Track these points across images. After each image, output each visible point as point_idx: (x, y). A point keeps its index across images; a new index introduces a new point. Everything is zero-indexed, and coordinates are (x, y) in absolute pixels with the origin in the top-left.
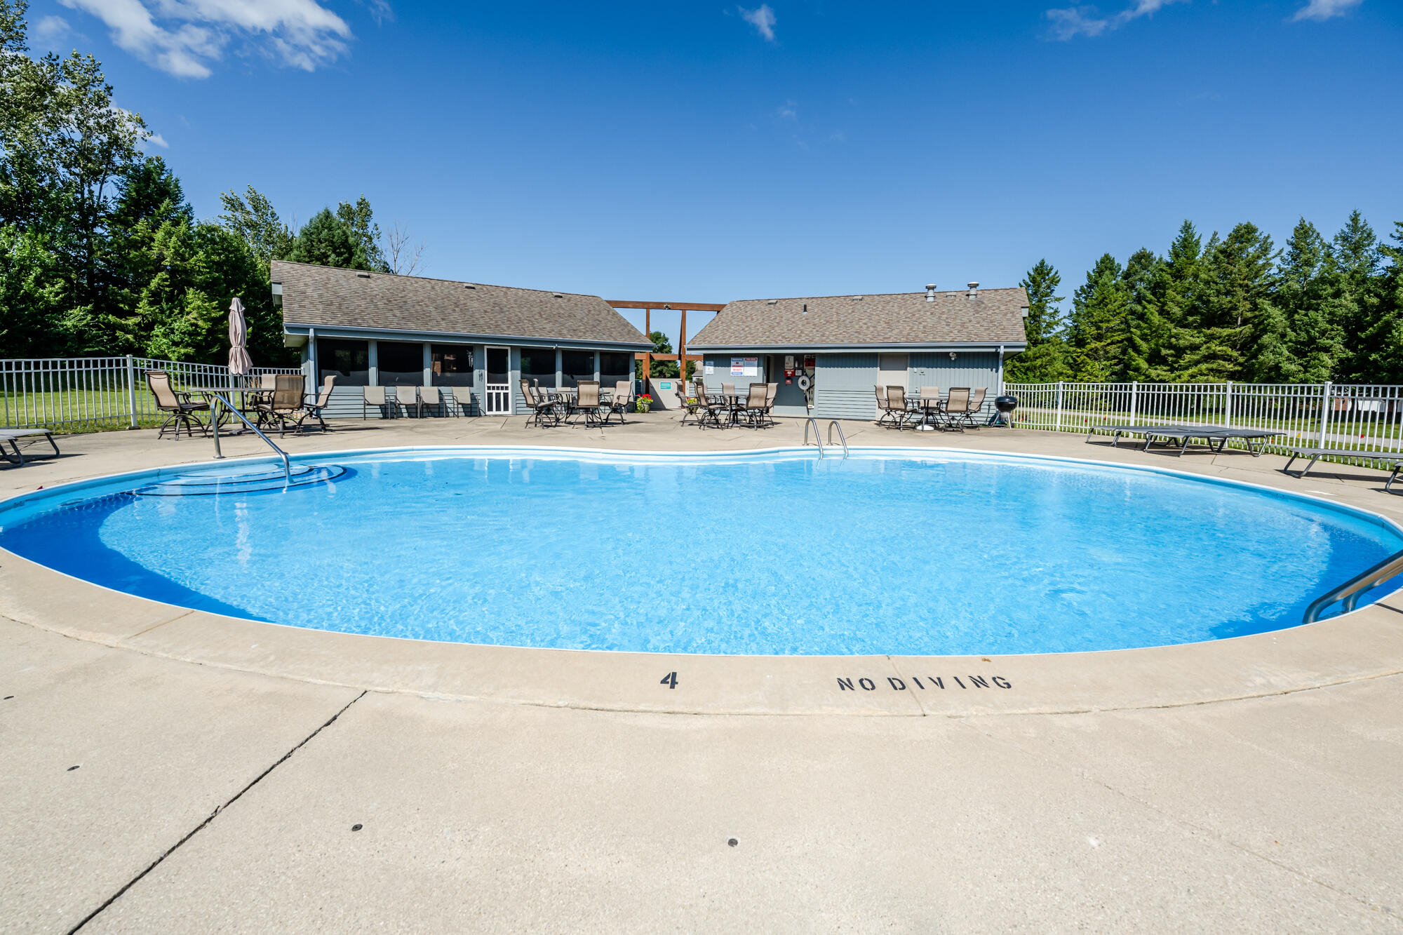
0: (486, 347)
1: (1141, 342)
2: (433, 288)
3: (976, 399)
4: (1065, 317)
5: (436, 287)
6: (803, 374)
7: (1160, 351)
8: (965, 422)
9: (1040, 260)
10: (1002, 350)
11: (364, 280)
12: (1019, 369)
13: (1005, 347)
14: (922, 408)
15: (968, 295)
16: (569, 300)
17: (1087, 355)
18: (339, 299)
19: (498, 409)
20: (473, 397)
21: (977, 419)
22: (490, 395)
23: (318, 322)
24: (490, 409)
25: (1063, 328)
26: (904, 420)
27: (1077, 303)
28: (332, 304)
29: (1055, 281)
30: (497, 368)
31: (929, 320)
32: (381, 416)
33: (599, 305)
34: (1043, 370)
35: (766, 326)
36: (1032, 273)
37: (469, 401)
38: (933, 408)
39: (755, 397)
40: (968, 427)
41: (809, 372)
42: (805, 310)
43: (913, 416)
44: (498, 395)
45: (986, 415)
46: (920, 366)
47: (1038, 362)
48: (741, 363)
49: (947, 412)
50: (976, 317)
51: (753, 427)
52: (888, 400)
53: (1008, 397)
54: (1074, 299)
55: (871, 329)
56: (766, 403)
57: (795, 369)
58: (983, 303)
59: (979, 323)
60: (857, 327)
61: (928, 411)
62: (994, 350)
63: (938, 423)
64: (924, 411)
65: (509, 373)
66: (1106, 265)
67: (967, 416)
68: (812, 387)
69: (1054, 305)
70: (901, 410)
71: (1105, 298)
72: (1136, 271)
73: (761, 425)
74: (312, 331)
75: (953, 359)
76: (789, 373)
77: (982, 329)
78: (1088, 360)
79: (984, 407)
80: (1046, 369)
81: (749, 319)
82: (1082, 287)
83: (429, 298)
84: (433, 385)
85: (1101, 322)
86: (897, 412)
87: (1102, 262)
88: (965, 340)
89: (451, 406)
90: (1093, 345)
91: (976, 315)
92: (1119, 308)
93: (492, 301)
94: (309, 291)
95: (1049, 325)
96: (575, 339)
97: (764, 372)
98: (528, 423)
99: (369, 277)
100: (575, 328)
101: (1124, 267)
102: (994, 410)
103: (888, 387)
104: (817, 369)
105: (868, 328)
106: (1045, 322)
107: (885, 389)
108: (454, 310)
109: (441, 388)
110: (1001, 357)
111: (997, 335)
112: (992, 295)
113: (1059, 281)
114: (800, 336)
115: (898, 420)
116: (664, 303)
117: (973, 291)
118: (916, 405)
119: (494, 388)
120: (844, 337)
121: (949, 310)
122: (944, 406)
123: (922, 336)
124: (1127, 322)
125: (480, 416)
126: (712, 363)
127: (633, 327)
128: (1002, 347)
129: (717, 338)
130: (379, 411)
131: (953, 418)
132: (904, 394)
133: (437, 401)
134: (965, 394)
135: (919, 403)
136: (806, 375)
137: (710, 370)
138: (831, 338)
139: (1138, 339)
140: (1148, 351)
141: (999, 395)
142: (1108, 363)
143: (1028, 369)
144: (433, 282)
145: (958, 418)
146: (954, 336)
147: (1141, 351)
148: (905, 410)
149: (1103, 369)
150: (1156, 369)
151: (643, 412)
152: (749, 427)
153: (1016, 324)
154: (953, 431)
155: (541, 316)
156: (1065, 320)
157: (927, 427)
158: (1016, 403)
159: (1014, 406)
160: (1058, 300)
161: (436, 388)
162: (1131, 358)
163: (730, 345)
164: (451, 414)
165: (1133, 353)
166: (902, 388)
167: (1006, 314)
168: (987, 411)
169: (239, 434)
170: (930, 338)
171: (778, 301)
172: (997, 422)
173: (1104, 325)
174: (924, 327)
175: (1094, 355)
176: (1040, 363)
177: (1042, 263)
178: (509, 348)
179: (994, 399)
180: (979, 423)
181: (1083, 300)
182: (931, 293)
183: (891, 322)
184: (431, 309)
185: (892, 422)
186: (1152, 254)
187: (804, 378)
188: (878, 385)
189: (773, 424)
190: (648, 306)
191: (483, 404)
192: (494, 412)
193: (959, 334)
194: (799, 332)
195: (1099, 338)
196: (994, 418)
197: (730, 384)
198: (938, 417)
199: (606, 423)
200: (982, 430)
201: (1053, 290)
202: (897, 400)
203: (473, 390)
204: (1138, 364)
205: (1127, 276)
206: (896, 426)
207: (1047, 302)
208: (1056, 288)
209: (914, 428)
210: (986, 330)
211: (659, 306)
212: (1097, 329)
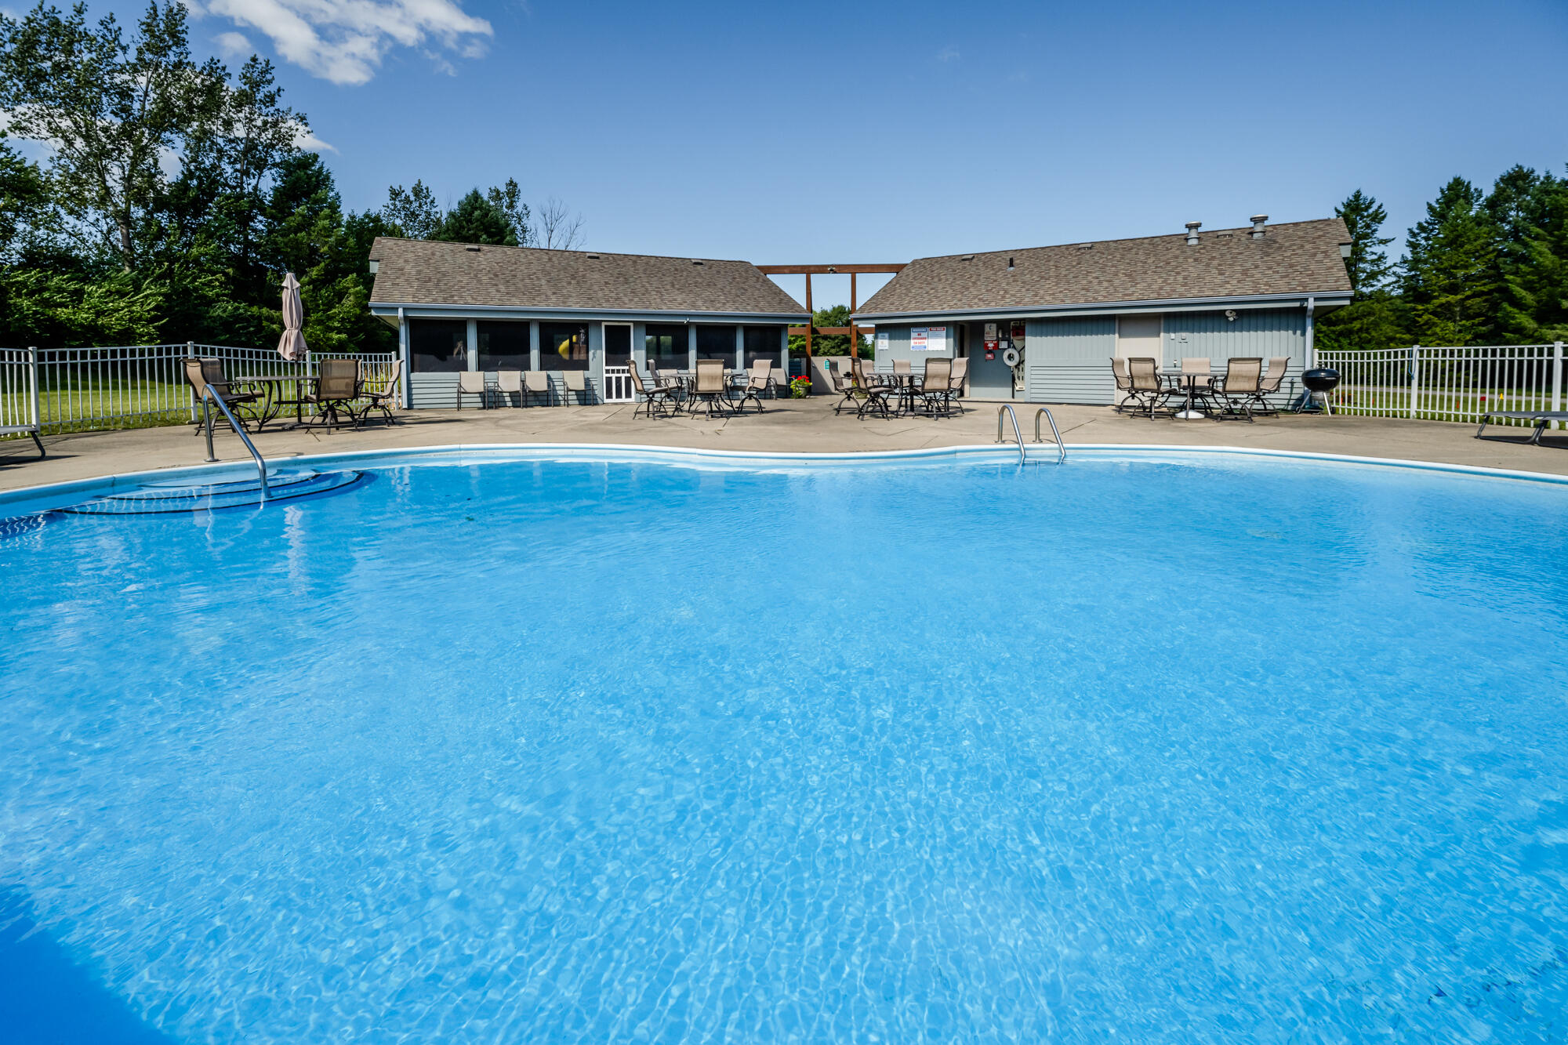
0: (603, 324)
1: (1524, 293)
2: (550, 259)
3: (1271, 374)
4: (1395, 265)
5: (554, 259)
6: (1009, 347)
7: (1559, 304)
8: (1255, 407)
9: (1353, 192)
10: (1311, 304)
11: (472, 253)
12: (1327, 335)
13: (1316, 299)
14: (1184, 388)
15: (1251, 233)
16: (710, 268)
17: (1434, 313)
18: (439, 275)
19: (619, 395)
20: (587, 381)
21: (1272, 402)
22: (609, 380)
23: (409, 301)
24: (609, 396)
25: (1394, 279)
26: (1157, 404)
27: (1413, 246)
28: (430, 280)
29: (1378, 217)
30: (618, 347)
31: (1191, 269)
32: (481, 405)
33: (746, 272)
34: (1364, 335)
35: (957, 287)
36: (1342, 210)
37: (582, 387)
38: (1202, 388)
39: (935, 376)
40: (1260, 414)
41: (1017, 343)
42: (1011, 265)
43: (1170, 399)
44: (618, 379)
45: (1288, 397)
46: (1181, 330)
47: (1357, 325)
48: (924, 335)
49: (1225, 393)
50: (1266, 262)
51: (932, 416)
52: (1132, 377)
53: (1324, 371)
54: (1408, 241)
55: (1105, 284)
56: (949, 384)
57: (998, 340)
58: (1275, 242)
59: (1270, 268)
60: (1085, 282)
61: (1194, 391)
62: (1297, 304)
63: (1210, 408)
64: (1187, 392)
65: (632, 353)
66: (1457, 192)
67: (1258, 398)
68: (1021, 362)
69: (1379, 249)
70: (1153, 391)
71: (1460, 236)
72: (1509, 196)
73: (945, 413)
74: (400, 311)
75: (1231, 319)
76: (991, 345)
77: (1277, 276)
78: (1436, 320)
79: (1285, 384)
80: (1369, 334)
81: (936, 280)
82: (1420, 224)
83: (543, 270)
84: (541, 369)
85: (1455, 267)
86: (1146, 394)
87: (1450, 188)
88: (1250, 292)
89: (562, 393)
90: (1443, 300)
91: (1266, 259)
92: (1482, 249)
93: (617, 271)
94: (408, 268)
95: (1373, 276)
96: (712, 311)
97: (955, 345)
98: (636, 413)
99: (479, 250)
100: (712, 298)
101: (1489, 191)
102: (1300, 388)
103: (1130, 360)
104: (1029, 339)
105: (1100, 283)
106: (1364, 271)
107: (1127, 363)
108: (570, 283)
109: (551, 373)
110: (1309, 313)
111: (1301, 284)
112: (1290, 231)
113: (1384, 217)
114: (1003, 297)
115: (1148, 404)
116: (828, 266)
117: (1259, 228)
118: (1174, 384)
119: (613, 371)
120: (1066, 296)
121: (1222, 255)
122: (1220, 384)
123: (1181, 289)
124: (1496, 267)
125: (597, 404)
126: (887, 335)
127: (786, 295)
128: (1311, 300)
129: (892, 304)
130: (479, 400)
131: (1235, 402)
132: (1155, 368)
133: (545, 388)
134: (1254, 367)
135: (1179, 381)
136: (1014, 347)
137: (883, 343)
138: (1048, 298)
139: (1518, 289)
140: (1535, 304)
141: (1308, 368)
142: (1468, 323)
143: (1341, 334)
144: (551, 253)
145: (1243, 401)
146: (1232, 288)
147: (1525, 305)
148: (1158, 391)
149: (1460, 331)
150: (1554, 329)
151: (800, 397)
152: (927, 416)
153: (1332, 268)
154: (1236, 419)
155: (673, 286)
156: (1395, 269)
157: (1193, 415)
158: (1338, 379)
159: (1334, 383)
160: (1384, 242)
161: (544, 373)
162: (1508, 315)
163: (909, 313)
164: (562, 403)
165: (1509, 309)
166: (1153, 360)
167: (1315, 255)
168: (1289, 391)
169: (292, 429)
170: (1195, 291)
171: (974, 256)
172: (1305, 407)
173: (1460, 273)
174: (1185, 278)
175: (1445, 312)
176: (1358, 326)
177: (1357, 195)
178: (632, 325)
179: (1301, 374)
180: (1277, 407)
181: (1423, 242)
182: (1193, 233)
183: (1134, 274)
184: (543, 282)
185: (1139, 407)
186: (1533, 172)
187: (1011, 351)
188: (1116, 357)
189: (963, 411)
190: (808, 270)
191: (600, 390)
192: (614, 400)
193: (1240, 285)
194: (1002, 293)
195: (1453, 289)
196: (1300, 400)
197: (905, 361)
198: (1210, 400)
199: (741, 412)
200: (1283, 418)
201: (1376, 230)
202: (1145, 377)
203: (588, 374)
204: (1520, 323)
205: (1492, 204)
206: (1145, 412)
207: (1366, 245)
208: (1380, 227)
209: (1173, 416)
210: (1282, 277)
211: (822, 269)
212: (1449, 278)
